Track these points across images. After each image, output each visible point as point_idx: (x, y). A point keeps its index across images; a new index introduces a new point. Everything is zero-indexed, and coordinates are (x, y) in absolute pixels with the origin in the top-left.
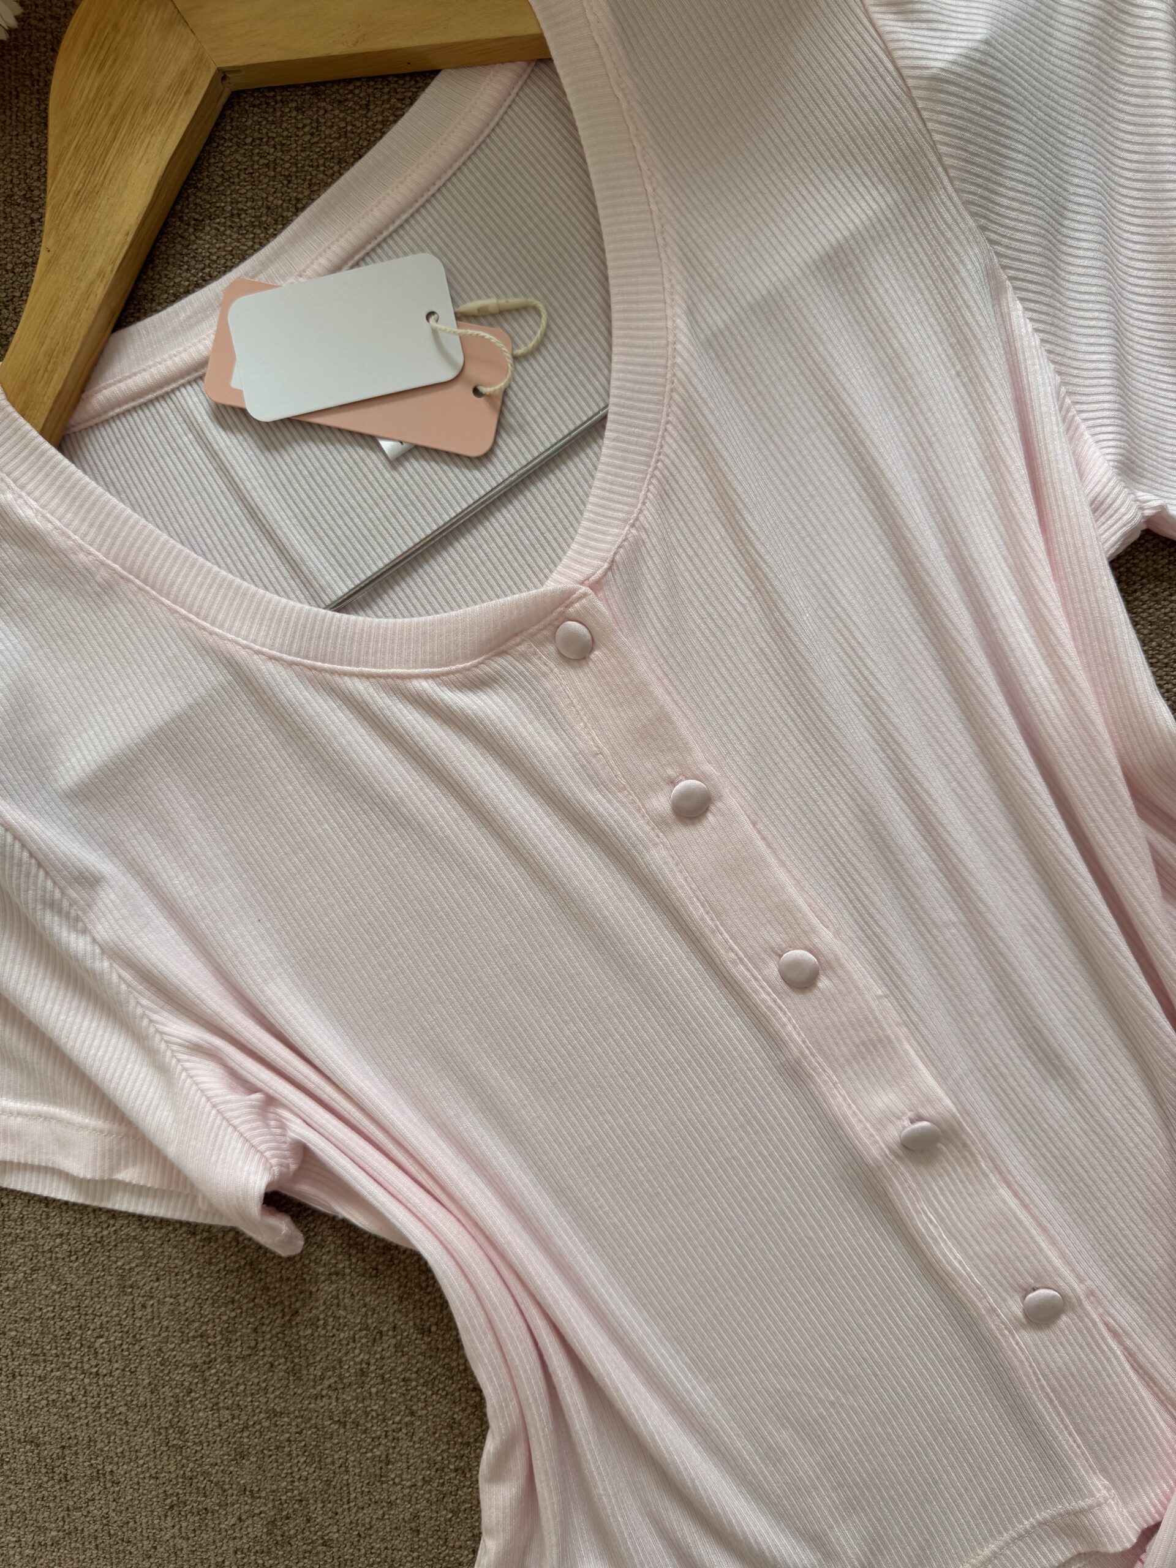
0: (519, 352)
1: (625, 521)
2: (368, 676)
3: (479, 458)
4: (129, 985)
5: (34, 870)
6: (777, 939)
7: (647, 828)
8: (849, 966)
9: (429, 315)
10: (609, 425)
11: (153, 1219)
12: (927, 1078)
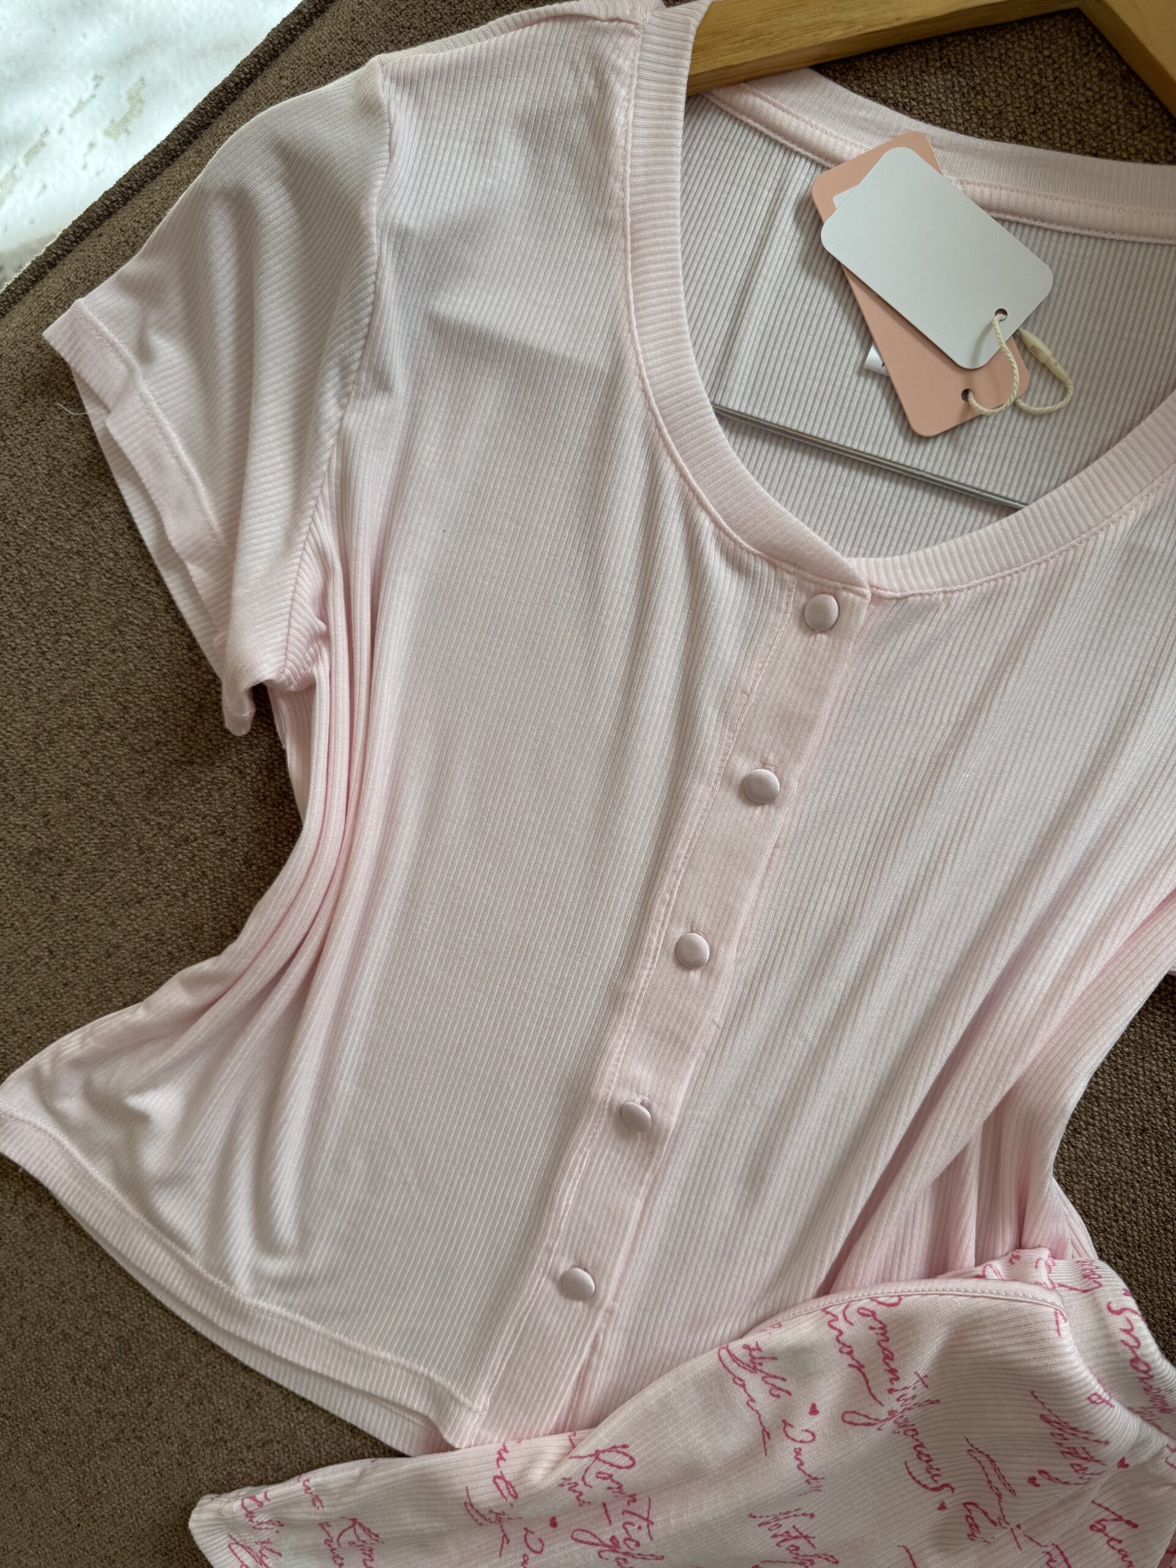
0: (1021, 403)
1: (945, 584)
2: (683, 476)
3: (914, 433)
4: (329, 470)
5: (361, 335)
6: (702, 920)
7: (716, 770)
8: (721, 986)
9: (1003, 311)
10: (1012, 517)
11: (177, 612)
12: (680, 1095)
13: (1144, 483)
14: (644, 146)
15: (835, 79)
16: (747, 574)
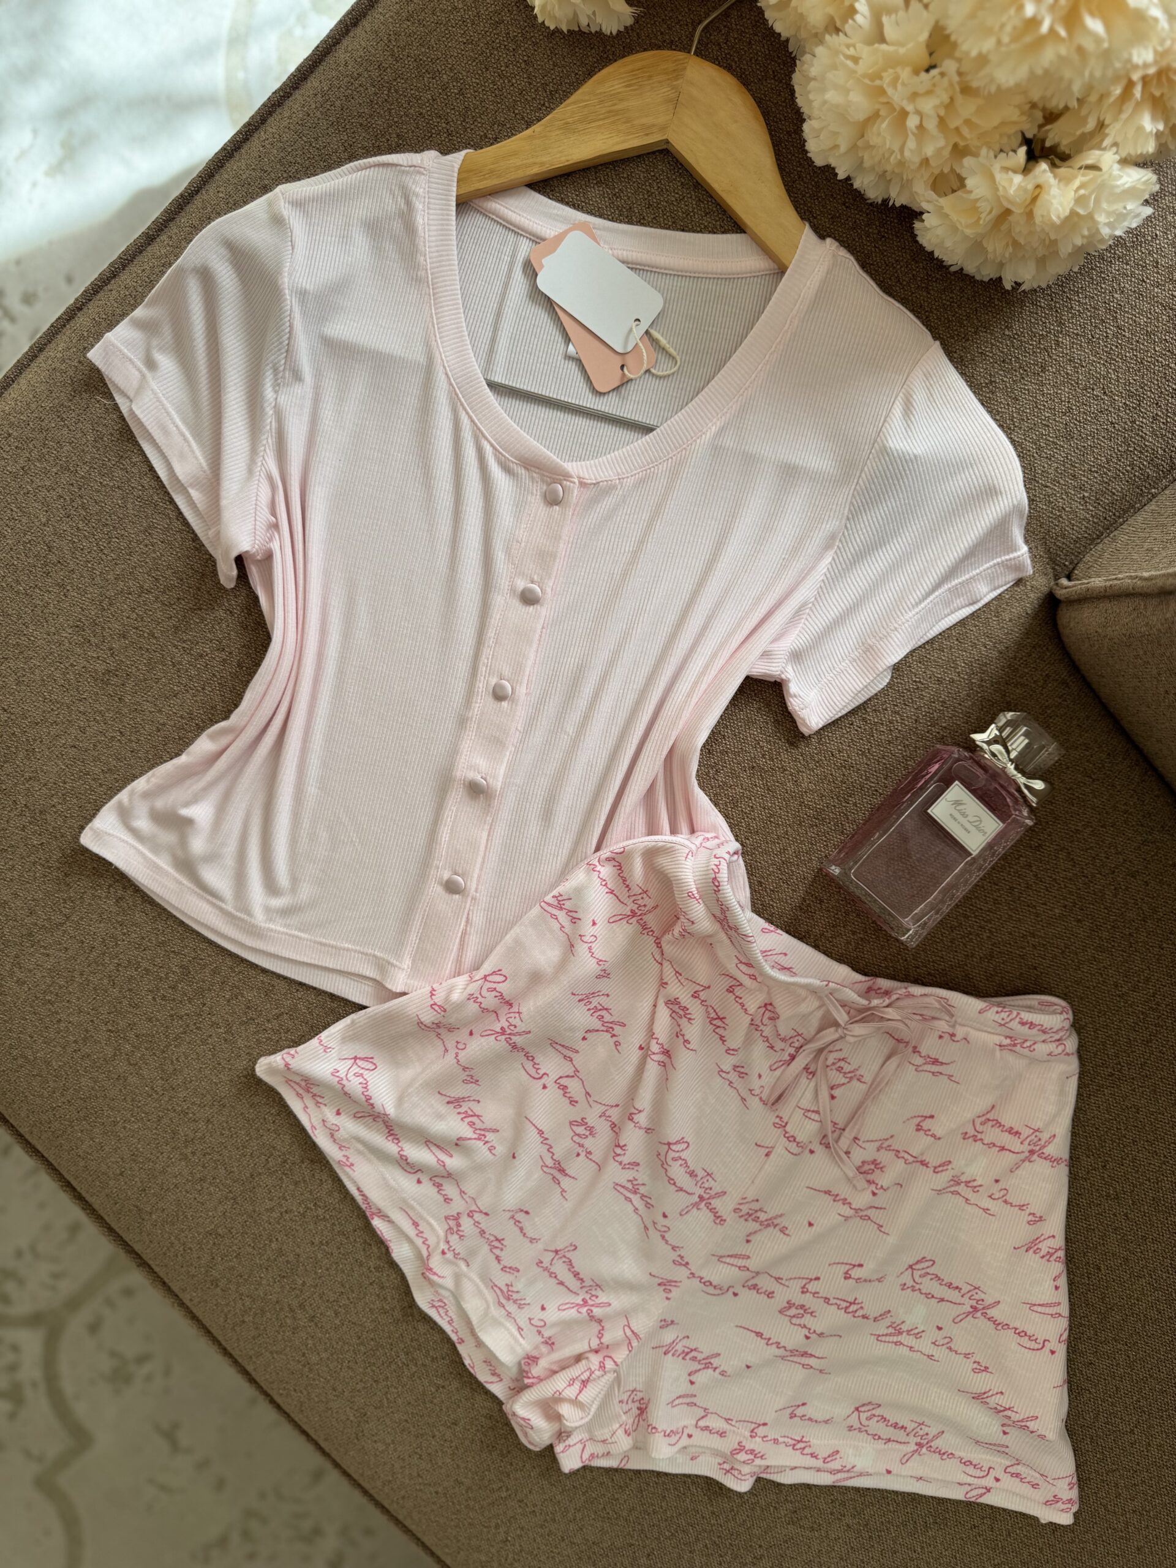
0: (653, 370)
1: (618, 474)
2: (472, 421)
3: (597, 392)
4: (271, 429)
5: (283, 350)
6: (506, 672)
7: (506, 587)
8: (519, 708)
9: (638, 320)
10: (651, 434)
11: (184, 519)
12: (502, 771)
13: (718, 411)
14: (435, 236)
15: (539, 192)
16: (514, 475)
